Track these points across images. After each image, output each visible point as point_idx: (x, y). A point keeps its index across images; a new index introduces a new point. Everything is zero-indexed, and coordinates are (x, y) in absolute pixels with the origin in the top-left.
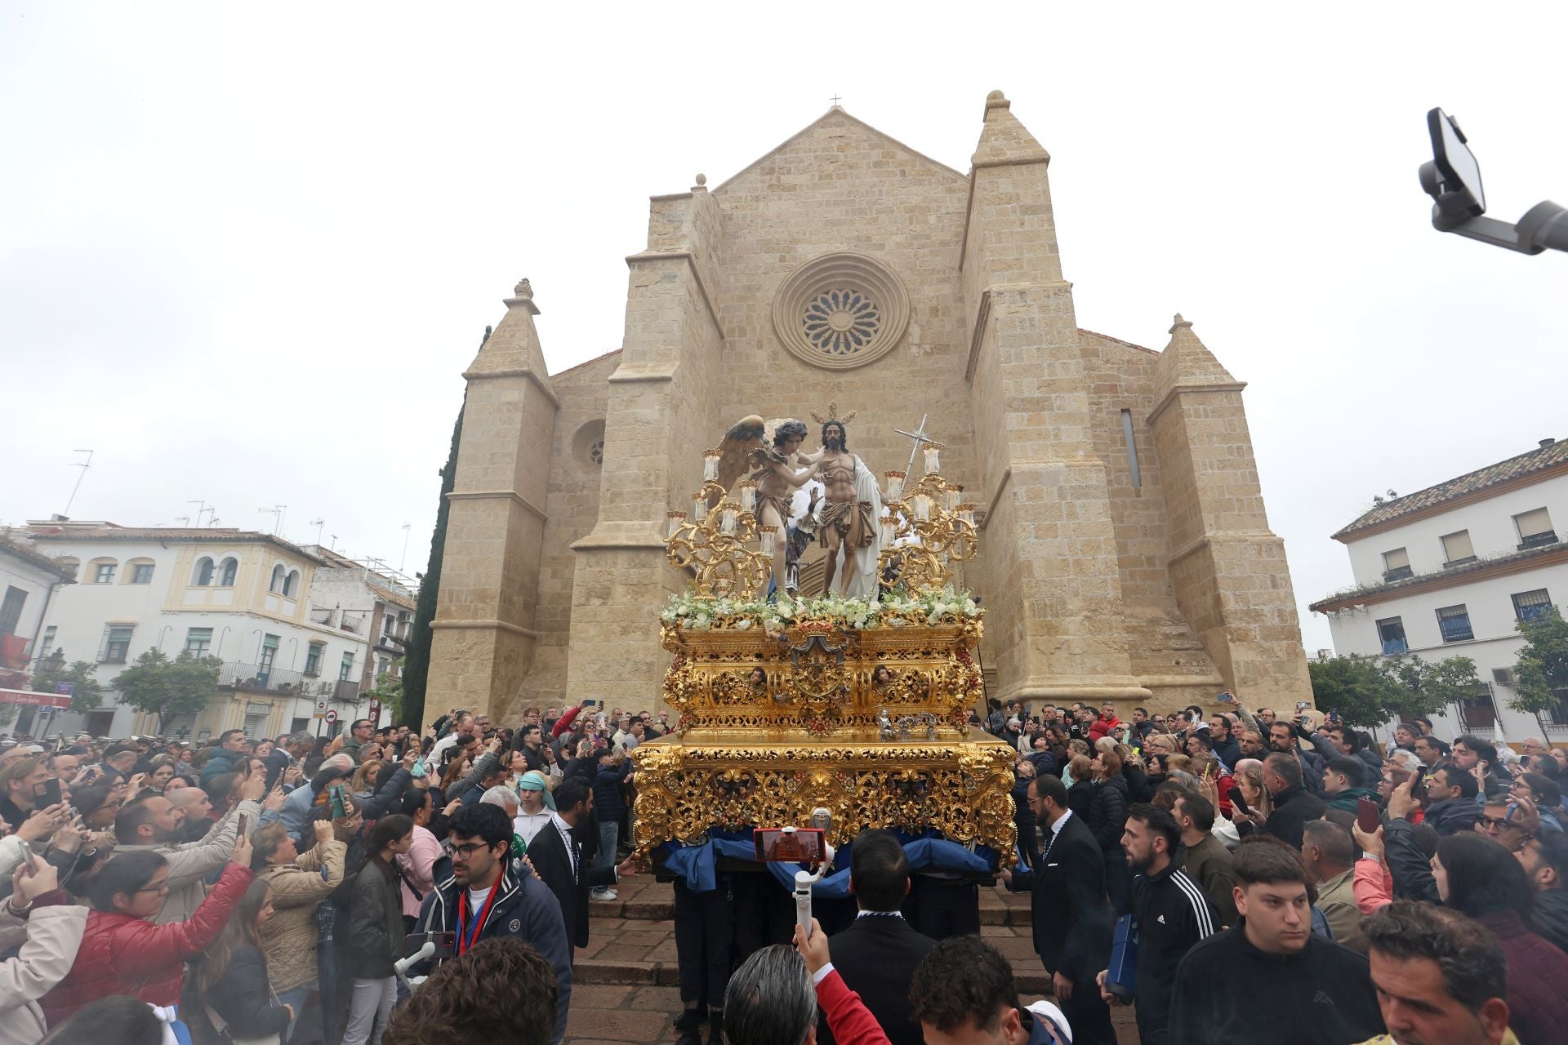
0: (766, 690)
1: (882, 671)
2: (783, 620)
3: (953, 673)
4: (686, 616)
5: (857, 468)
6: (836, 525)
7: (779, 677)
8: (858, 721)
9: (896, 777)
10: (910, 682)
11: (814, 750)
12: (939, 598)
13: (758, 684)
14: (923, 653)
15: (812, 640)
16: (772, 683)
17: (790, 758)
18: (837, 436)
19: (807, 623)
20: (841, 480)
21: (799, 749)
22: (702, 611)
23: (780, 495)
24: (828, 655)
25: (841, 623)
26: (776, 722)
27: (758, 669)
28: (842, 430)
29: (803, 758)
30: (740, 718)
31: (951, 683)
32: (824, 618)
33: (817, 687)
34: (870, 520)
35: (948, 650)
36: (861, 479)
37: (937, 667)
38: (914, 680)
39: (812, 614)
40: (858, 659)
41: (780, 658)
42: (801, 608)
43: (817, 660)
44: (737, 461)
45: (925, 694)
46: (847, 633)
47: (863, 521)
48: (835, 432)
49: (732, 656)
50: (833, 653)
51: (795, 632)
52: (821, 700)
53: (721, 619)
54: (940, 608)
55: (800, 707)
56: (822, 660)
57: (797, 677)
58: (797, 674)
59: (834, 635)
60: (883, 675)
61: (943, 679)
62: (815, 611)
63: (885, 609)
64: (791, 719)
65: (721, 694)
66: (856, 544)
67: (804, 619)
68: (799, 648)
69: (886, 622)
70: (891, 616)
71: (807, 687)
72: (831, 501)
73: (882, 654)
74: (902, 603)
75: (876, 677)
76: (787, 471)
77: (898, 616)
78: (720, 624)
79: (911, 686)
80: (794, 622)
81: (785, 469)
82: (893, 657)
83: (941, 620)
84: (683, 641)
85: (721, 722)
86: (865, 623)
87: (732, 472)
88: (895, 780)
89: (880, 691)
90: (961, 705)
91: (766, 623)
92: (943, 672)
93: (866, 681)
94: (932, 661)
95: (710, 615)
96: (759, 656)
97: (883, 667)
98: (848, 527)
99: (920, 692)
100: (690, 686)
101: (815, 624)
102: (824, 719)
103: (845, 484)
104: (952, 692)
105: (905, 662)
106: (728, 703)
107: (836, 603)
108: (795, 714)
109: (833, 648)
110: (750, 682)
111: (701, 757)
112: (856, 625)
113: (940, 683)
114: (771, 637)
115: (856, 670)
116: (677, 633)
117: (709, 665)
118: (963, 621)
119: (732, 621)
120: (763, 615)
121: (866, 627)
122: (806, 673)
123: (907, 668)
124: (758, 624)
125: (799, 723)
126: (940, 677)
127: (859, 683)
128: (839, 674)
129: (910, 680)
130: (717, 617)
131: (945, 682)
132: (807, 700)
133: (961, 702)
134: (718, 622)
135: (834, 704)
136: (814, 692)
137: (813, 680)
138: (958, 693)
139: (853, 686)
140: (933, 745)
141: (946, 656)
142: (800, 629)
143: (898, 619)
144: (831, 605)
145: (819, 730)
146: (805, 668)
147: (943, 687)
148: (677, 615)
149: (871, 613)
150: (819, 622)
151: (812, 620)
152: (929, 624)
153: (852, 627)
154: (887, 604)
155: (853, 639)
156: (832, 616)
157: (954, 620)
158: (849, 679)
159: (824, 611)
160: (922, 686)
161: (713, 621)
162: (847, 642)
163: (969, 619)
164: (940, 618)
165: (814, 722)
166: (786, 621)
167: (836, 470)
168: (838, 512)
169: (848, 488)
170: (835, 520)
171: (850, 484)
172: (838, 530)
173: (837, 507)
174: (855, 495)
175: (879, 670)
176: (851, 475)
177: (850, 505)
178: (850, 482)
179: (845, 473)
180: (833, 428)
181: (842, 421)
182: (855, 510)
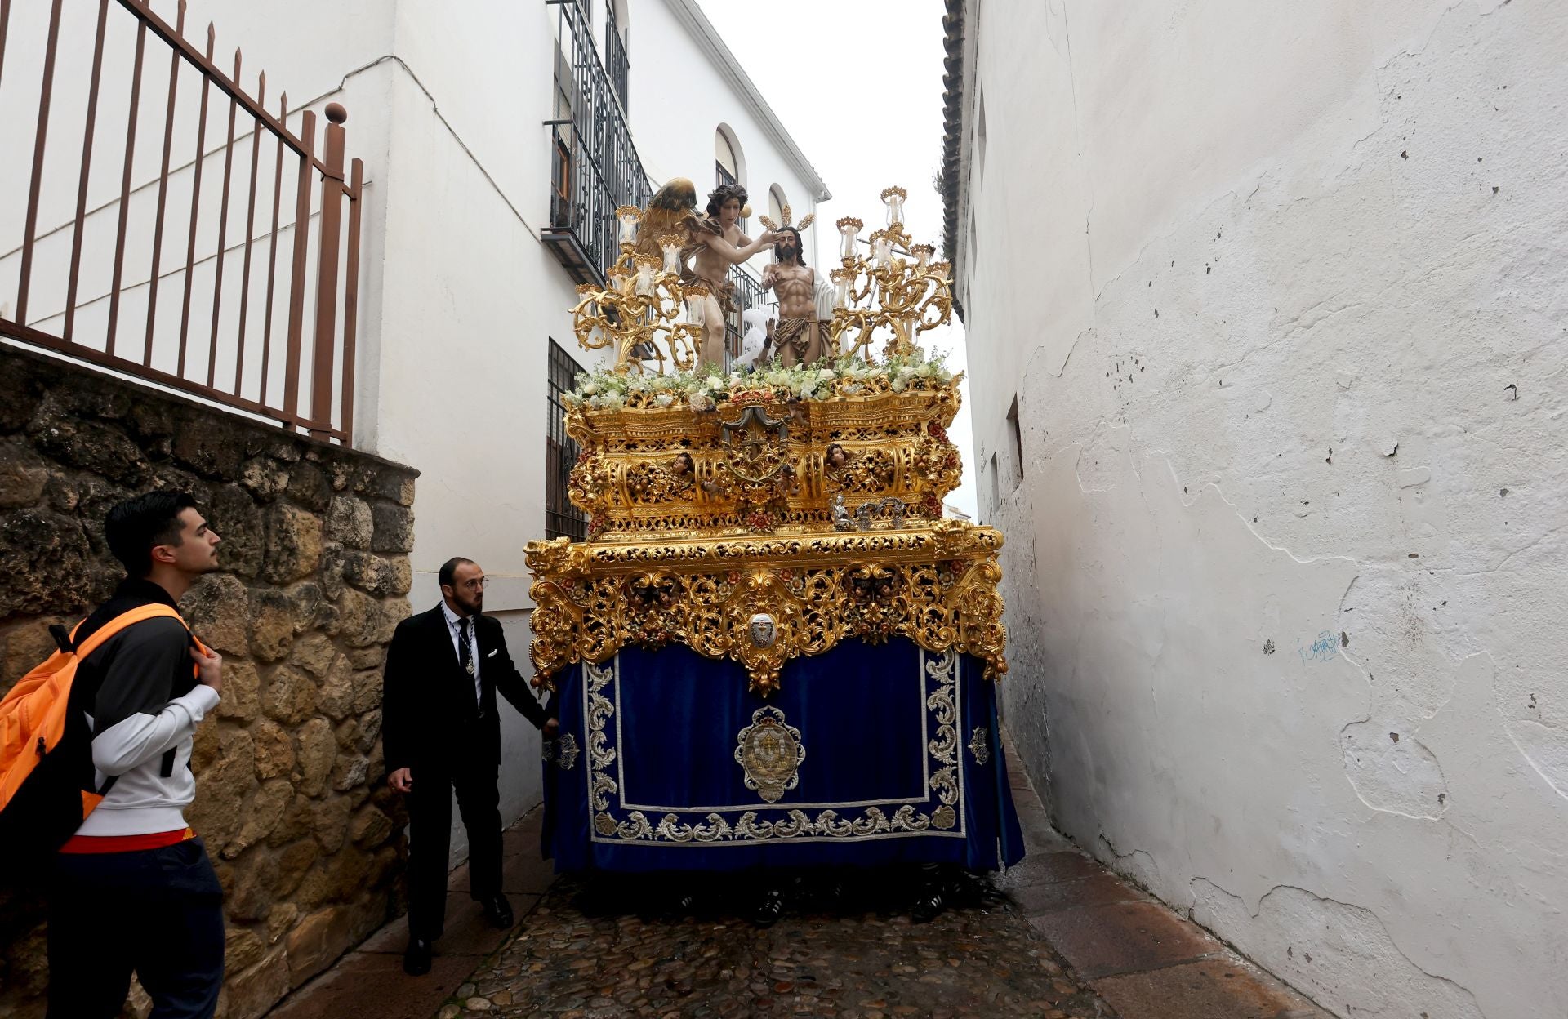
0: (693, 481)
1: (835, 449)
2: (713, 393)
3: (925, 449)
4: (594, 394)
5: (815, 282)
6: (791, 344)
7: (709, 464)
8: (810, 519)
9: (856, 575)
10: (871, 466)
11: (751, 543)
13: (683, 474)
14: (888, 432)
15: (748, 413)
16: (701, 471)
17: (722, 553)
19: (742, 394)
20: (798, 294)
21: (732, 543)
22: (612, 386)
24: (769, 431)
25: (784, 393)
27: (684, 456)
28: (798, 238)
29: (737, 554)
30: (665, 521)
31: (922, 460)
32: (763, 388)
33: (756, 469)
35: (918, 424)
37: (904, 446)
38: (877, 463)
40: (808, 442)
41: (711, 444)
43: (754, 437)
45: (890, 477)
46: (792, 403)
47: (824, 341)
48: (790, 241)
49: (653, 446)
50: (774, 427)
51: (728, 408)
52: (760, 485)
53: (637, 397)
54: (906, 370)
55: (736, 497)
56: (761, 438)
57: (731, 461)
58: (731, 457)
59: (776, 406)
60: (837, 455)
61: (912, 455)
63: (839, 377)
64: (727, 519)
65: (638, 487)
68: (732, 424)
69: (841, 391)
71: (743, 471)
72: (786, 319)
73: (836, 435)
74: (860, 369)
75: (829, 459)
76: (724, 246)
78: (636, 403)
79: (872, 470)
80: (727, 397)
82: (851, 438)
83: (907, 386)
84: (592, 427)
85: (641, 526)
86: (813, 393)
88: (854, 579)
89: (834, 476)
90: (934, 489)
91: (691, 397)
92: (913, 450)
93: (817, 465)
94: (898, 440)
95: (623, 392)
96: (685, 443)
97: (838, 448)
99: (884, 474)
100: (599, 477)
101: (751, 392)
102: (766, 513)
103: (801, 298)
104: (923, 472)
105: (866, 442)
106: (648, 500)
108: (731, 510)
109: (774, 421)
110: (674, 472)
111: (611, 557)
112: (803, 395)
113: (908, 462)
115: (804, 454)
116: (583, 415)
117: (624, 455)
118: (934, 386)
119: (651, 400)
120: (688, 389)
121: (816, 397)
122: (741, 455)
123: (868, 448)
124: (683, 400)
125: (736, 521)
126: (908, 456)
127: (808, 466)
128: (781, 454)
129: (871, 463)
130: (631, 394)
131: (915, 459)
132: (743, 487)
133: (935, 485)
134: (633, 401)
135: (777, 492)
136: (752, 476)
137: (749, 460)
138: (931, 472)
139: (800, 470)
140: (900, 532)
141: (916, 433)
142: (733, 401)
143: (855, 386)
144: (772, 374)
145: (759, 526)
146: (740, 449)
147: (912, 467)
148: (585, 395)
149: (822, 379)
150: (756, 390)
151: (747, 389)
152: (893, 391)
153: (799, 397)
154: (842, 371)
155: (799, 413)
156: (774, 386)
157: (924, 385)
158: (795, 461)
159: (763, 381)
160: (887, 467)
161: (627, 398)
162: (792, 415)
163: (943, 384)
164: (906, 383)
165: (754, 516)
166: (716, 394)
167: (792, 282)
168: (794, 329)
169: (805, 303)
170: (792, 337)
171: (808, 299)
172: (795, 350)
173: (792, 323)
174: (814, 312)
175: (832, 448)
176: (809, 288)
177: (808, 322)
178: (807, 296)
179: (802, 288)
180: (787, 234)
181: (798, 227)
182: (814, 327)
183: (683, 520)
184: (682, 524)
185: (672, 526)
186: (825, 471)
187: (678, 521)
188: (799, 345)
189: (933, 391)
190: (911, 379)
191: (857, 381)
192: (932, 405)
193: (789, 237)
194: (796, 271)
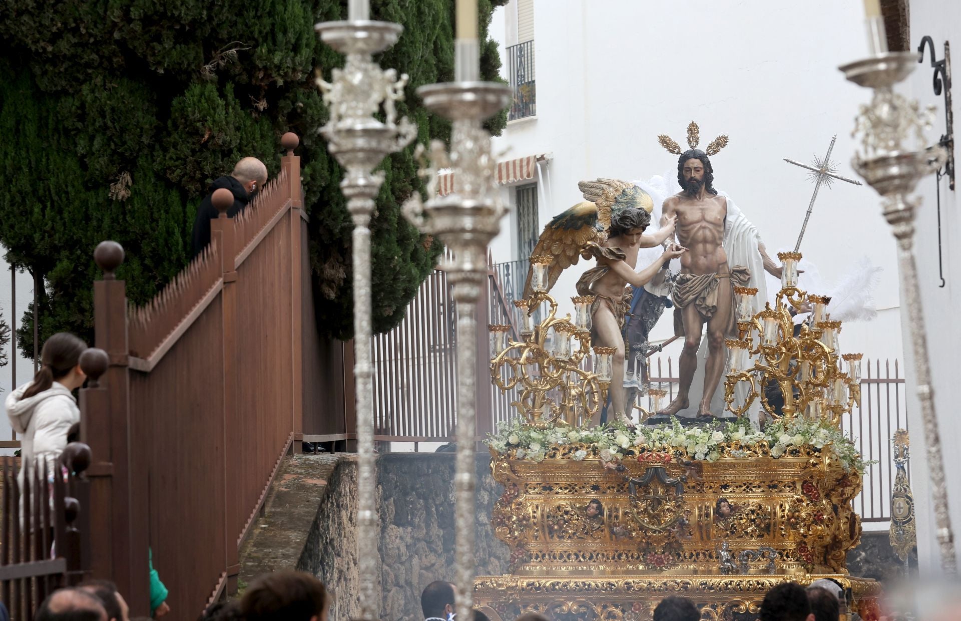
0: (603, 523)
1: (723, 504)
2: (621, 450)
3: (797, 506)
4: (517, 446)
5: (729, 218)
6: (696, 306)
7: (616, 509)
8: (701, 556)
9: (735, 609)
10: (753, 517)
11: (652, 581)
12: (786, 429)
13: (594, 517)
14: (769, 487)
15: (651, 472)
17: (629, 588)
18: (698, 176)
19: (646, 454)
20: (705, 241)
21: (637, 580)
22: (534, 440)
23: (617, 294)
24: (668, 487)
25: (681, 454)
26: (613, 558)
27: (594, 501)
28: (707, 166)
29: (641, 589)
30: (575, 554)
31: (793, 517)
32: (664, 449)
33: (654, 518)
36: (735, 234)
37: (782, 500)
38: (758, 514)
39: (651, 444)
40: (699, 491)
41: (618, 491)
42: (640, 439)
43: (656, 491)
44: (564, 251)
45: (768, 527)
46: (687, 463)
47: (736, 298)
48: (697, 169)
49: (566, 488)
50: (673, 484)
51: (634, 462)
52: (659, 532)
53: (554, 449)
54: (784, 439)
55: (639, 540)
56: (661, 491)
57: (635, 509)
58: (636, 506)
59: (675, 466)
60: (725, 509)
61: (787, 511)
62: (654, 442)
63: (728, 440)
64: (630, 555)
65: (556, 527)
66: (725, 332)
67: (643, 450)
68: (638, 479)
69: (729, 453)
70: (733, 446)
71: (647, 519)
72: (691, 272)
73: (725, 487)
74: (746, 434)
75: (717, 510)
76: (627, 271)
77: (741, 447)
78: (555, 454)
79: (754, 520)
80: (632, 453)
81: (622, 267)
82: (737, 490)
83: (785, 452)
85: (555, 558)
86: (706, 455)
87: (558, 262)
88: (734, 613)
89: (721, 525)
90: (805, 540)
91: (603, 452)
92: (787, 507)
93: (707, 515)
94: (777, 495)
95: (544, 445)
96: (595, 488)
97: (725, 500)
98: (714, 309)
99: (763, 525)
100: (523, 517)
101: (654, 455)
102: (663, 553)
103: (709, 247)
104: (794, 526)
105: (750, 494)
106: (563, 537)
107: (677, 433)
108: (634, 548)
109: (673, 479)
111: (539, 588)
112: (697, 456)
113: (783, 517)
114: (609, 467)
115: (697, 503)
116: (509, 463)
117: (542, 497)
118: (808, 454)
119: (567, 451)
120: (599, 445)
121: (708, 458)
122: (644, 505)
123: (751, 501)
124: (595, 454)
125: (638, 558)
126: (783, 511)
127: (700, 516)
128: (679, 506)
129: (753, 514)
130: (551, 446)
131: (788, 515)
132: (645, 532)
133: (805, 537)
134: (552, 452)
135: (674, 537)
136: (653, 524)
137: (651, 512)
138: (801, 527)
139: (693, 519)
140: (772, 577)
141: (793, 489)
142: (638, 460)
143: (741, 451)
144: (671, 435)
145: (658, 564)
146: (644, 500)
147: (786, 521)
148: (508, 444)
149: (713, 443)
150: (658, 453)
151: (651, 451)
152: (772, 456)
153: (693, 458)
154: (731, 435)
155: (694, 471)
156: (673, 447)
157: (799, 452)
158: (689, 512)
159: (664, 442)
160: (765, 519)
161: (547, 451)
162: (687, 474)
163: (815, 452)
164: (784, 450)
165: (653, 556)
166: (624, 451)
167: (698, 226)
168: (699, 289)
169: (714, 252)
170: (695, 299)
171: (718, 245)
172: (699, 312)
173: (697, 280)
174: (725, 263)
175: (720, 503)
176: (719, 232)
177: (717, 276)
178: (716, 243)
179: (710, 230)
180: (693, 163)
181: (707, 150)
182: (724, 285)
183: (591, 554)
184: (591, 558)
185: (582, 560)
186: (714, 520)
187: (588, 555)
188: (705, 308)
189: (807, 457)
190: (788, 446)
191: (743, 445)
192: (805, 468)
193: (695, 168)
194: (704, 207)
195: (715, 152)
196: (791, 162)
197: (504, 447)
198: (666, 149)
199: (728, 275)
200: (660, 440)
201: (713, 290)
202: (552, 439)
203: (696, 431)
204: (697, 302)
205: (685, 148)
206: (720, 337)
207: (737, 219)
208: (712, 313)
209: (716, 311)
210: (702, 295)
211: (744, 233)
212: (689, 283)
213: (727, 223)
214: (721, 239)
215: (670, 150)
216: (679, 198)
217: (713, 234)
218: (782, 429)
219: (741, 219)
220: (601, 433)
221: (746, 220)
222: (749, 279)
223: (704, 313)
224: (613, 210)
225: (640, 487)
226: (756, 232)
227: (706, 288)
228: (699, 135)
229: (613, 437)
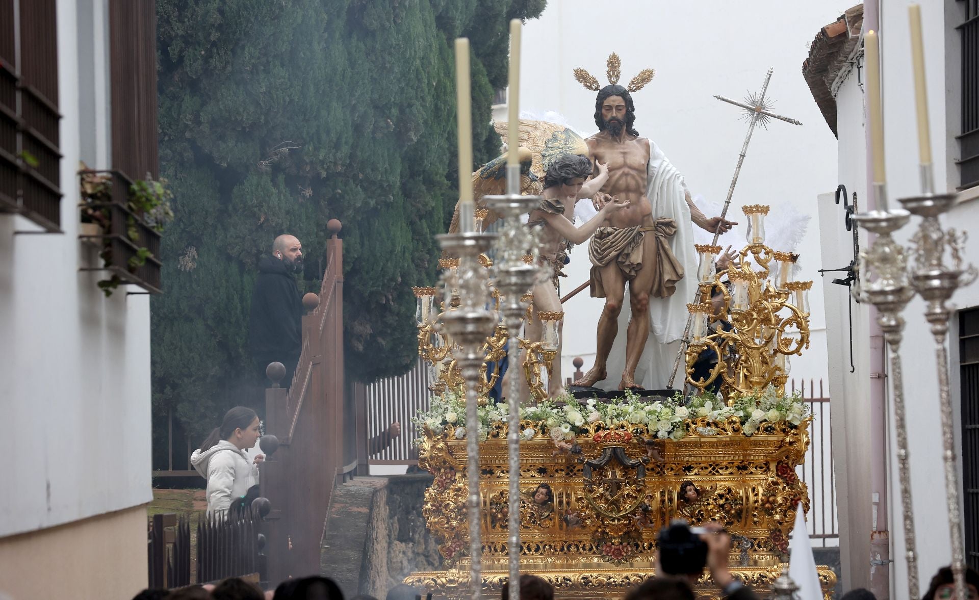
0: (553, 510)
1: (688, 487)
2: (574, 428)
3: (771, 490)
4: (455, 424)
5: (654, 164)
6: (618, 264)
7: (568, 496)
10: (721, 502)
11: (611, 574)
12: (758, 403)
13: (544, 503)
14: (739, 468)
15: (609, 452)
16: (561, 503)
17: (586, 584)
18: (620, 115)
19: (602, 433)
20: (627, 190)
21: (595, 575)
23: (551, 252)
24: (626, 469)
25: (642, 432)
26: (562, 550)
27: (542, 486)
28: (629, 103)
29: (601, 584)
31: (768, 501)
32: (622, 427)
33: (615, 505)
34: (673, 253)
35: (767, 464)
36: (659, 181)
37: (754, 484)
38: (727, 499)
39: (608, 421)
40: (661, 474)
41: (568, 474)
42: (594, 415)
43: (614, 474)
45: (739, 514)
46: (649, 443)
47: (661, 254)
48: (618, 108)
49: (508, 472)
50: (633, 466)
51: (587, 442)
52: (619, 520)
53: (498, 427)
54: (757, 414)
55: (594, 529)
56: (619, 474)
57: (591, 496)
58: (591, 491)
59: (635, 446)
60: (690, 493)
61: (760, 496)
62: (612, 419)
63: (694, 416)
64: (581, 546)
65: (500, 516)
66: (650, 293)
67: (599, 428)
68: (594, 462)
69: (695, 431)
70: (700, 424)
71: (603, 505)
72: (611, 225)
73: (689, 468)
74: (714, 409)
75: (682, 494)
76: (565, 226)
77: (708, 424)
78: (498, 433)
79: (722, 506)
80: (586, 431)
81: (560, 222)
82: (703, 472)
83: (758, 429)
84: (451, 453)
85: (496, 550)
86: (669, 433)
89: (687, 511)
90: (780, 527)
91: (553, 432)
92: (761, 491)
93: (671, 500)
94: (748, 477)
95: (486, 422)
96: (542, 471)
97: (690, 483)
98: (639, 267)
99: (733, 512)
100: (464, 506)
101: (612, 433)
102: (621, 543)
103: (632, 196)
104: (769, 512)
105: (717, 477)
106: (506, 527)
107: (636, 408)
108: (586, 539)
109: (633, 461)
110: (534, 502)
111: (485, 585)
112: (659, 434)
113: (756, 501)
114: (561, 449)
115: (658, 487)
116: (446, 444)
117: (482, 482)
118: (784, 431)
120: (550, 422)
121: (672, 437)
122: (601, 490)
123: (719, 484)
124: (543, 433)
125: (591, 549)
126: (756, 495)
127: (663, 501)
128: (639, 491)
129: (721, 498)
130: (494, 425)
131: (762, 500)
132: (602, 520)
133: (781, 524)
134: (495, 431)
135: (633, 526)
136: (611, 511)
137: (609, 497)
138: (776, 513)
139: (654, 505)
140: (746, 569)
141: (765, 471)
142: (594, 439)
143: (709, 428)
144: (630, 411)
145: (615, 556)
146: (600, 484)
147: (759, 507)
148: (444, 422)
149: (677, 420)
150: (616, 431)
151: (608, 429)
152: (744, 434)
153: (655, 436)
154: (697, 410)
155: (656, 452)
156: (632, 424)
157: (774, 429)
158: (651, 497)
159: (622, 418)
160: (736, 505)
161: (490, 430)
162: (649, 454)
163: (792, 429)
164: (757, 427)
165: (610, 547)
166: (576, 429)
167: (619, 173)
168: (622, 244)
169: (638, 202)
170: (618, 255)
171: (641, 194)
172: (622, 271)
173: (619, 234)
174: (650, 214)
175: (686, 486)
176: (643, 179)
177: (642, 230)
178: (639, 191)
179: (633, 177)
180: (614, 101)
181: (629, 87)
182: (649, 238)
183: (538, 546)
184: (537, 550)
185: (527, 552)
186: (678, 506)
187: (533, 547)
188: (628, 266)
189: (783, 434)
190: (761, 422)
191: (711, 421)
192: (780, 447)
193: (617, 106)
194: (626, 151)
195: (638, 88)
196: (723, 100)
197: (440, 426)
198: (582, 85)
199: (654, 229)
200: (618, 416)
201: (637, 245)
202: (494, 415)
203: (657, 406)
204: (620, 259)
205: (604, 83)
206: (645, 299)
207: (662, 164)
208: (636, 271)
209: (641, 269)
210: (626, 252)
211: (669, 180)
212: (611, 237)
213: (650, 169)
214: (644, 186)
215: (587, 86)
216: (597, 140)
217: (637, 181)
218: (754, 403)
219: (665, 164)
220: (549, 410)
221: (671, 166)
222: (675, 232)
223: (627, 271)
224: (544, 156)
225: (595, 470)
226: (681, 178)
227: (630, 243)
228: (620, 69)
229: (563, 414)
